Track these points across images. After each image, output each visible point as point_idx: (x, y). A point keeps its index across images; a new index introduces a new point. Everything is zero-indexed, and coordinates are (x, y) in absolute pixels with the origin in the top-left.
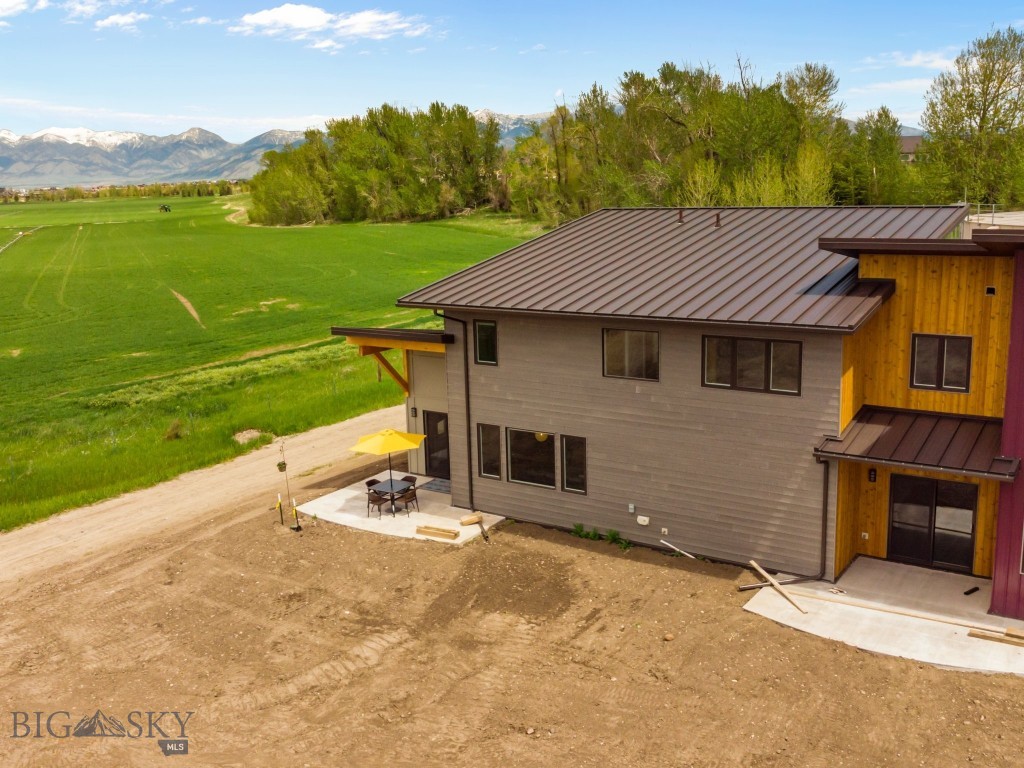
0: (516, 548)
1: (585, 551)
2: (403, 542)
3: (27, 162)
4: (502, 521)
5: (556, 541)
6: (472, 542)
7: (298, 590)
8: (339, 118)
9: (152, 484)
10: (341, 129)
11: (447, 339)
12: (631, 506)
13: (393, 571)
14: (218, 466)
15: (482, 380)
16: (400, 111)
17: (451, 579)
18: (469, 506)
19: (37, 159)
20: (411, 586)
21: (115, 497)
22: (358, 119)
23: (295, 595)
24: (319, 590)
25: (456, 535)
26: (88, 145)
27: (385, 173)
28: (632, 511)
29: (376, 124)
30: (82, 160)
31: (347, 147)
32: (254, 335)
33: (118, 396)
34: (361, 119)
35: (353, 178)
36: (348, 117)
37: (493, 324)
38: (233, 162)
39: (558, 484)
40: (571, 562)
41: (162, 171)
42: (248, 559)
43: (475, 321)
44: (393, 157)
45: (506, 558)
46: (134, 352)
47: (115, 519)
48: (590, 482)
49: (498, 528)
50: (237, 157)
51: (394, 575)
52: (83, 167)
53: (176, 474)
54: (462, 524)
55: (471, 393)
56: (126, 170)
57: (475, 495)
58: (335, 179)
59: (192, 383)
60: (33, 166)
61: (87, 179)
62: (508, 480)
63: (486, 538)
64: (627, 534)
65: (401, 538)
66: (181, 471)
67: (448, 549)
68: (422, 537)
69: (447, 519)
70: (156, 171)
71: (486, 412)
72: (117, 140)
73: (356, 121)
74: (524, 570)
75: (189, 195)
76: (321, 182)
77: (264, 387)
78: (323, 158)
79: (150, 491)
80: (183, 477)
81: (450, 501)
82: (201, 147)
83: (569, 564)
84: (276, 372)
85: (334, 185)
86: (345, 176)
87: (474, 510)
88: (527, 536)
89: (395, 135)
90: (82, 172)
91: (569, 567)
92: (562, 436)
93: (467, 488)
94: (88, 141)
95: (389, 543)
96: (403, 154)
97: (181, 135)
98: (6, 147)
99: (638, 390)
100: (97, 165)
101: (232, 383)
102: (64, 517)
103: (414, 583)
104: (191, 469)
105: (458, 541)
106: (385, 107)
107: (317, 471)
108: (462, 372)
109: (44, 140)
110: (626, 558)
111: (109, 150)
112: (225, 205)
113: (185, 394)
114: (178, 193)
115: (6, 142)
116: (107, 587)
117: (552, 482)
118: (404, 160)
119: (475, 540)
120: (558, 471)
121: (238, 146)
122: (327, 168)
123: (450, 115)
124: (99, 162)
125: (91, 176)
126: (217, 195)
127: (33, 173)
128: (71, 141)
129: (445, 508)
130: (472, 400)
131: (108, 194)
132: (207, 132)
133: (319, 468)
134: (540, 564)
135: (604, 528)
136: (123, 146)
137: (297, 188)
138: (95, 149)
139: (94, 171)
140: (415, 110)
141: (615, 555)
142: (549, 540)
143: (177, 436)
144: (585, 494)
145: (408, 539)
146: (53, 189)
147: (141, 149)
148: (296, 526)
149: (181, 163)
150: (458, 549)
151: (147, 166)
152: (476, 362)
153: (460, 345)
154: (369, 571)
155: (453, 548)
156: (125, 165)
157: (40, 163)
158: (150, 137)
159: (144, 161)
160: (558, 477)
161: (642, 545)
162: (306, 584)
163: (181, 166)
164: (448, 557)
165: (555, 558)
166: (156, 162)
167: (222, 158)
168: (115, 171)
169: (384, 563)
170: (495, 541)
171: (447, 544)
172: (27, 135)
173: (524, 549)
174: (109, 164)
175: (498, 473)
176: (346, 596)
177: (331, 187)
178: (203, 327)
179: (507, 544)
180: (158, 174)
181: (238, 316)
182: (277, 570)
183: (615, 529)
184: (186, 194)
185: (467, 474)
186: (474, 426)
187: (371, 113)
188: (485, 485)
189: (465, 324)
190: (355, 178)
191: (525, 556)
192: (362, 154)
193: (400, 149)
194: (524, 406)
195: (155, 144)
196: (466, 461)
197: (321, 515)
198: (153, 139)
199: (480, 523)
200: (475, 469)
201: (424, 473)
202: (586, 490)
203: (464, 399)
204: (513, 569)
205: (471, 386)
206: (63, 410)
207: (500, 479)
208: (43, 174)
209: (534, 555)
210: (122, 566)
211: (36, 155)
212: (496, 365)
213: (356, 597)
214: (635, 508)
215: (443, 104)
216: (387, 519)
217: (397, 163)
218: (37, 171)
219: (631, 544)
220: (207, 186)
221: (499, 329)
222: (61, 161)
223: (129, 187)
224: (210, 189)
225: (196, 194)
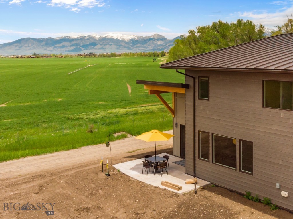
0: (210, 201)
1: (249, 208)
2: (153, 188)
3: (101, 45)
4: (208, 185)
5: (234, 200)
6: (187, 194)
7: (90, 205)
8: (201, 26)
9: (68, 149)
10: (202, 30)
11: (185, 86)
12: (278, 185)
13: (140, 203)
14: (100, 145)
15: (202, 108)
16: (225, 23)
17: (167, 212)
18: (193, 174)
19: (104, 44)
20: (145, 212)
21: (51, 153)
22: (209, 26)
23: (87, 208)
24: (99, 207)
25: (180, 189)
26: (120, 39)
27: (217, 46)
28: (278, 187)
29: (215, 28)
30: (118, 44)
31: (204, 36)
32: (147, 99)
33: (81, 116)
34: (210, 26)
35: (205, 48)
36: (205, 26)
37: (207, 79)
38: (168, 46)
39: (238, 167)
40: (238, 213)
41: (144, 49)
42: (77, 187)
43: (199, 77)
44: (221, 40)
45: (202, 205)
46: (100, 102)
47: (44, 162)
48: (255, 168)
49: (204, 188)
50: (170, 44)
51: (140, 205)
52: (118, 47)
53: (80, 147)
54: (186, 183)
55: (196, 114)
56: (132, 48)
57: (196, 169)
58: (198, 48)
59: (111, 113)
60: (102, 46)
61: (119, 50)
62: (212, 162)
63: (196, 192)
64: (275, 201)
65: (152, 186)
66: (83, 145)
67: (173, 195)
68: (163, 187)
69: (181, 180)
70: (142, 49)
71: (203, 125)
72: (130, 38)
73: (208, 27)
74: (209, 214)
75: (151, 56)
76: (193, 49)
77: (138, 117)
78: (195, 41)
79: (67, 152)
80: (83, 148)
81: (185, 171)
82: (158, 40)
83: (237, 214)
84: (145, 112)
85: (198, 50)
86: (202, 47)
87: (195, 177)
88: (219, 195)
89: (222, 32)
90: (118, 48)
91: (236, 216)
92: (240, 140)
93: (193, 164)
94: (121, 38)
95: (145, 188)
96: (225, 39)
97: (151, 36)
98: (95, 40)
99: (282, 115)
100: (123, 46)
101: (126, 115)
102: (26, 159)
103: (147, 211)
104: (88, 145)
105: (180, 192)
106: (219, 22)
107: (137, 151)
108: (192, 104)
109: (107, 38)
110: (272, 215)
111: (127, 41)
112: (161, 59)
113: (106, 117)
114: (147, 56)
115: (95, 38)
116: (12, 191)
117: (235, 166)
118: (225, 41)
119: (190, 192)
120: (238, 160)
121: (171, 40)
122: (196, 44)
123: (245, 24)
124: (124, 45)
125: (120, 50)
126: (160, 56)
127: (102, 48)
128: (115, 38)
129: (182, 174)
130: (196, 118)
131: (124, 55)
132: (160, 35)
133: (138, 150)
134: (219, 212)
135: (263, 196)
136: (132, 40)
137: (184, 52)
138: (123, 41)
139: (121, 48)
140: (231, 23)
141: (266, 212)
142: (230, 198)
143: (91, 132)
144: (252, 174)
145: (156, 187)
146: (107, 54)
147: (138, 40)
148: (108, 174)
149: (150, 46)
150: (179, 196)
151: (139, 47)
152: (199, 98)
153: (192, 90)
154: (128, 201)
155: (177, 195)
156: (132, 46)
157: (105, 45)
158: (141, 37)
159: (138, 45)
160: (238, 164)
161: (283, 209)
162: (95, 204)
163: (150, 47)
164: (171, 200)
165: (229, 210)
166: (142, 45)
167: (164, 44)
168: (129, 48)
169: (138, 198)
170: (200, 195)
171: (174, 192)
172: (102, 36)
173: (214, 201)
174: (127, 45)
175: (208, 158)
176: (110, 213)
177: (197, 51)
178: (130, 95)
179: (206, 198)
180: (142, 50)
181: (145, 92)
182: (86, 194)
183: (269, 197)
184: (150, 56)
185: (193, 157)
186: (197, 132)
187: (214, 24)
188: (201, 164)
189: (194, 78)
190: (206, 48)
191: (213, 206)
192: (209, 39)
193: (224, 37)
194: (221, 122)
195: (142, 39)
196: (192, 150)
197: (122, 170)
198: (142, 38)
199: (196, 184)
200: (197, 155)
201: (180, 156)
202: (252, 172)
203: (192, 117)
204: (203, 212)
205: (196, 111)
206: (59, 119)
207: (208, 161)
208: (105, 49)
209: (218, 206)
210: (25, 183)
211: (104, 42)
212: (208, 100)
213: (114, 214)
214: (280, 186)
215: (242, 20)
216: (151, 176)
217: (222, 42)
218: (104, 48)
219: (277, 207)
220: (157, 53)
221: (210, 81)
222: (111, 45)
223: (131, 53)
224: (158, 54)
225: (153, 56)
